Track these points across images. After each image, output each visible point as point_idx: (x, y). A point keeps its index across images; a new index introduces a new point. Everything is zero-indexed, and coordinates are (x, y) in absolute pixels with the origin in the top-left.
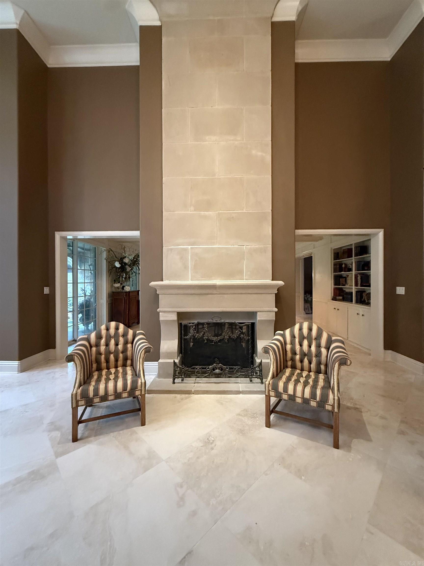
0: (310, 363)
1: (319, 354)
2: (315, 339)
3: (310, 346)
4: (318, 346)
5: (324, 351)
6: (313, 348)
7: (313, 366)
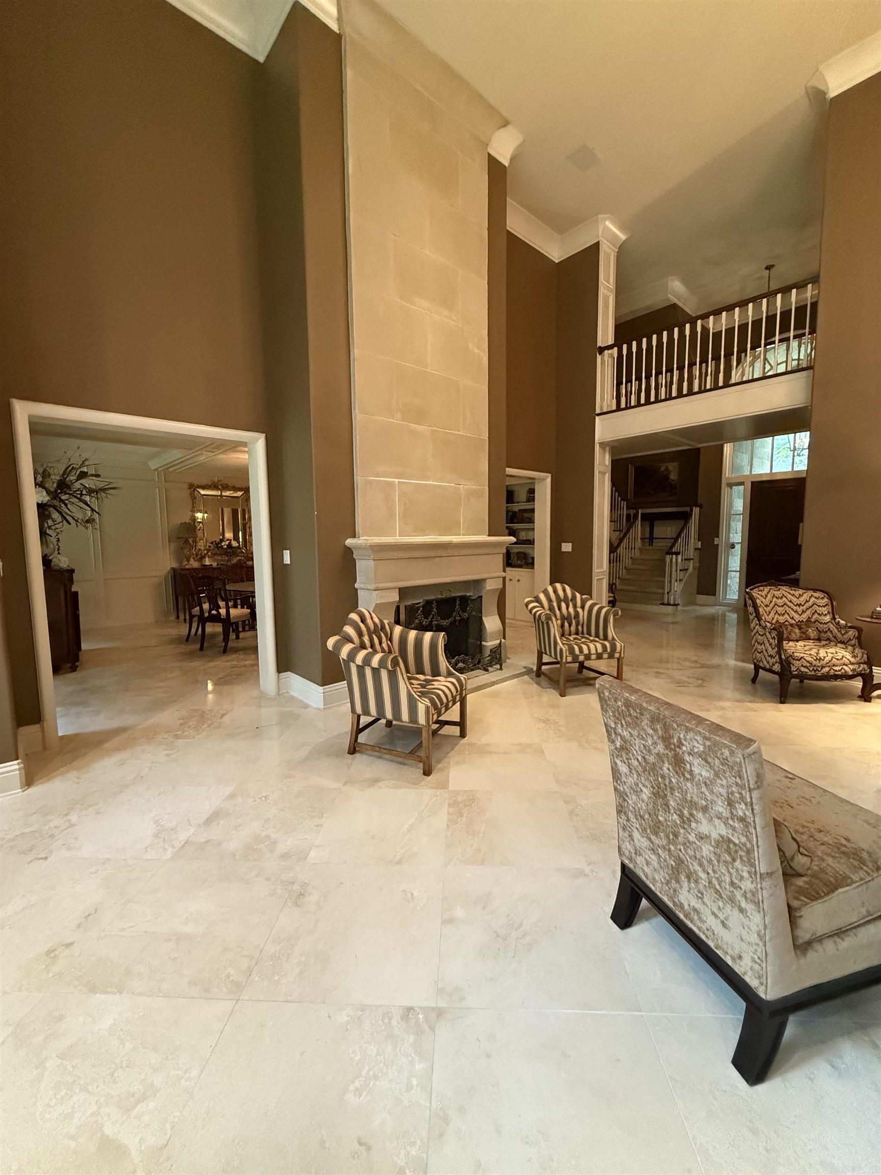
0: (570, 625)
1: (577, 615)
2: (571, 600)
3: (567, 608)
4: (575, 607)
5: (579, 610)
6: (571, 610)
7: (573, 628)
